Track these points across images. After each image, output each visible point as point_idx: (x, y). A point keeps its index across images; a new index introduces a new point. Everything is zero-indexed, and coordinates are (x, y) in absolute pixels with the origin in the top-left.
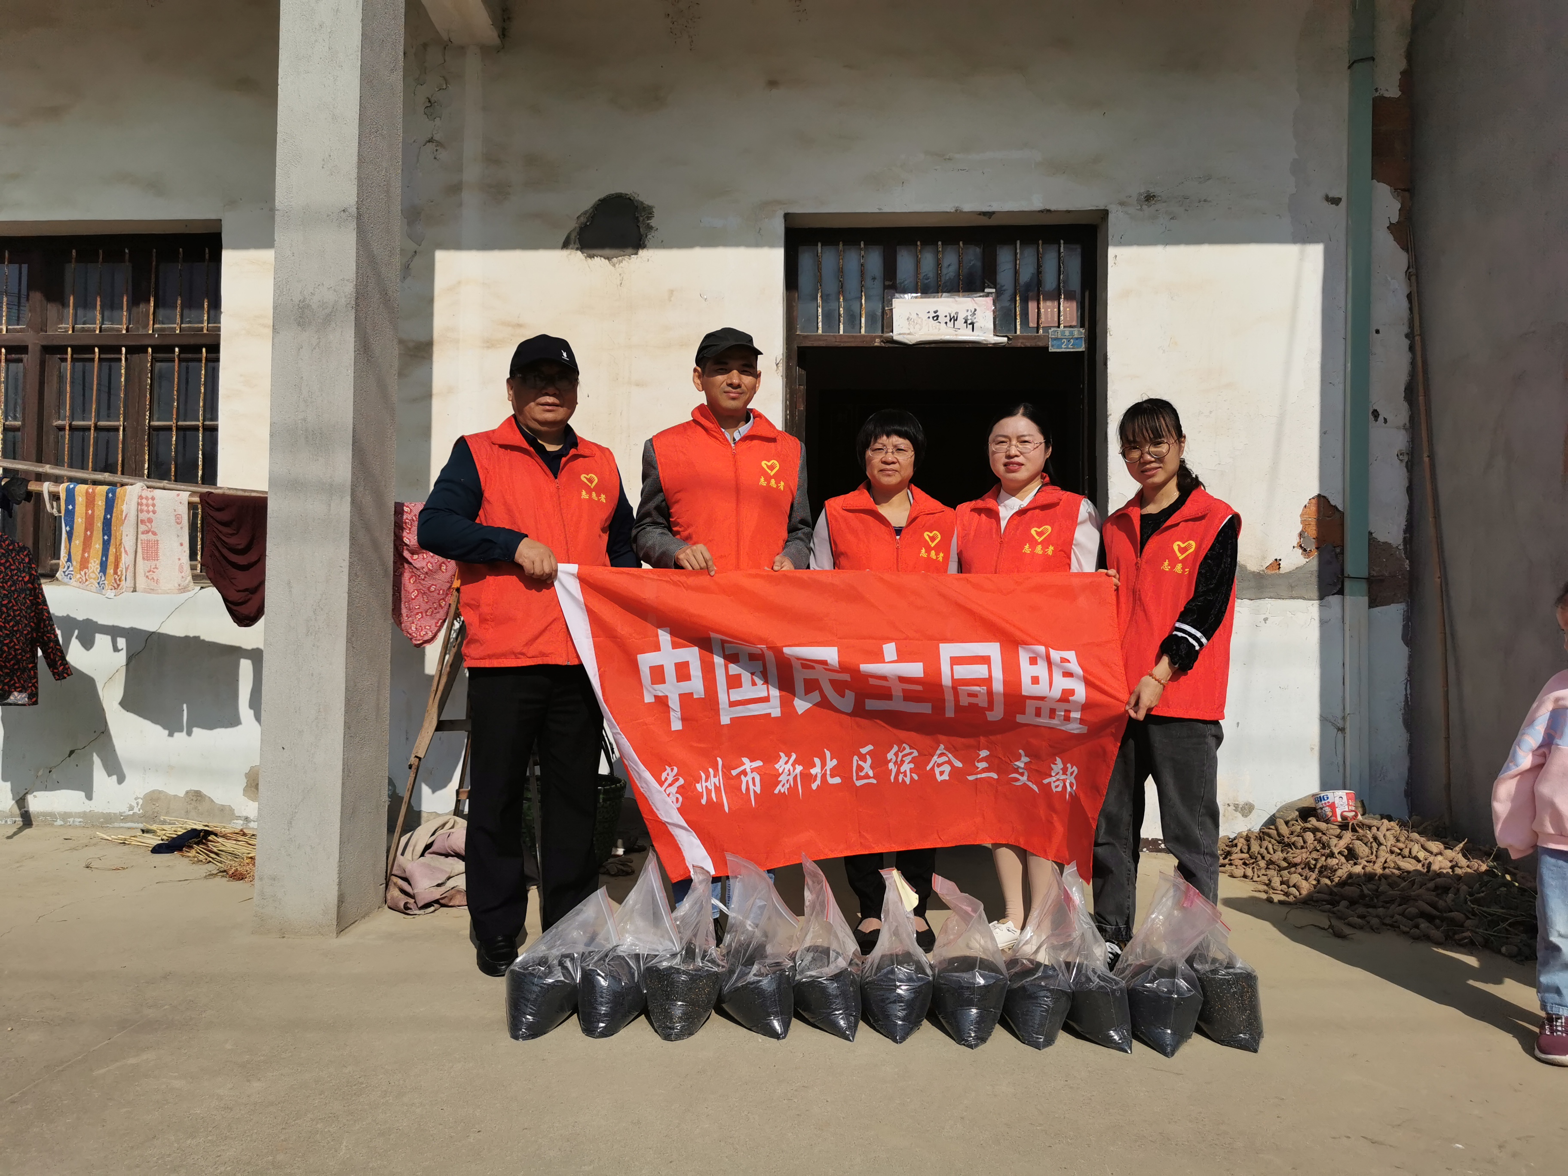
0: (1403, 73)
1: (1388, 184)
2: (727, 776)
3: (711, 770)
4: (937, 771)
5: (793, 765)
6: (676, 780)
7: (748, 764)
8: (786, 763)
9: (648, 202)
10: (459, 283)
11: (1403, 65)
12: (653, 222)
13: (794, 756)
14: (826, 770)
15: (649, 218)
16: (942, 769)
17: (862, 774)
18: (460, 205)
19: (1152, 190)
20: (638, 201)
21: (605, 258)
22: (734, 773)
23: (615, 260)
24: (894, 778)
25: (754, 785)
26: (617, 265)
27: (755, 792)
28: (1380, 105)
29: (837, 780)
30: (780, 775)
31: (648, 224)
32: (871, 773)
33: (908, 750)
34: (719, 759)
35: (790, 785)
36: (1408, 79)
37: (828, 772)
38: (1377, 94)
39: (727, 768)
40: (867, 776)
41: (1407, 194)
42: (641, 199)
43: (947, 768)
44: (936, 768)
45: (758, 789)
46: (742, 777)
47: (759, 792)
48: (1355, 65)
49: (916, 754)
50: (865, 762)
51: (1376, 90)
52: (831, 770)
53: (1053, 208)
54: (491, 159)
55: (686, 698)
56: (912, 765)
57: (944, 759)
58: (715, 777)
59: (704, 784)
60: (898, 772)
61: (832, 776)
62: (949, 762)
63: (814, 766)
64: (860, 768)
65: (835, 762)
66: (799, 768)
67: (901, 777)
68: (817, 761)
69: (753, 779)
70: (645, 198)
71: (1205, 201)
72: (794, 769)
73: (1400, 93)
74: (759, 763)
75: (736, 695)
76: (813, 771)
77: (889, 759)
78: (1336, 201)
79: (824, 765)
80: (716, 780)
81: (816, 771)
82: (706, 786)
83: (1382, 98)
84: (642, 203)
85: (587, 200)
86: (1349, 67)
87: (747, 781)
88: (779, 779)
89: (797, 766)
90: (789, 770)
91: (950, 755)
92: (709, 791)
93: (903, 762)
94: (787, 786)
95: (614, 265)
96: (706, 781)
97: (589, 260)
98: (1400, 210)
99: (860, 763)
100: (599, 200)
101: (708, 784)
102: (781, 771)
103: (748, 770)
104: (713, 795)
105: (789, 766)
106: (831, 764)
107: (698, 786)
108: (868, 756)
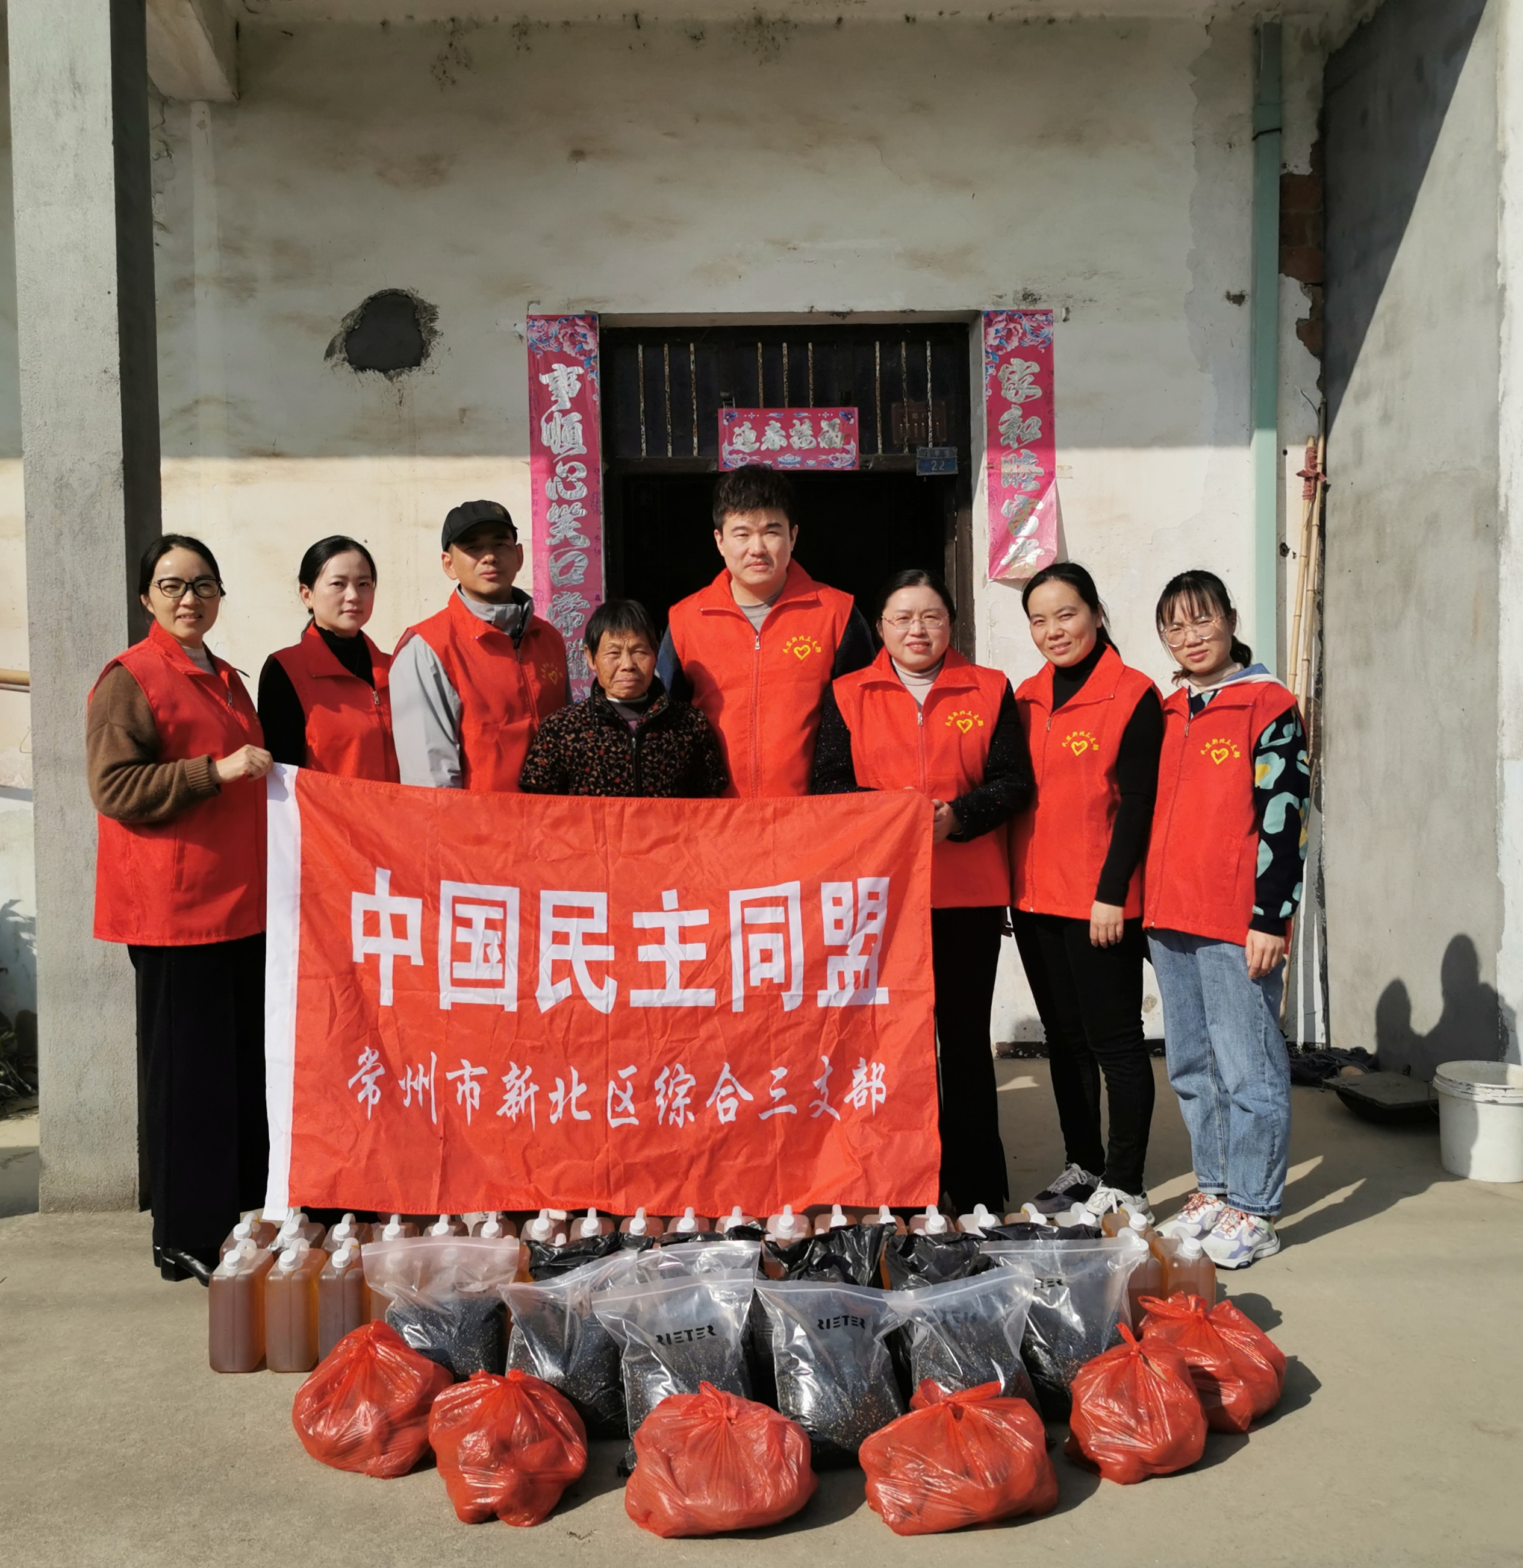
0: (1314, 146)
1: (1297, 279)
2: (441, 1081)
3: (421, 1067)
4: (720, 1107)
5: (527, 1082)
6: (374, 1069)
7: (468, 1069)
8: (518, 1078)
9: (430, 300)
10: (197, 402)
11: (1313, 136)
12: (437, 325)
13: (529, 1071)
14: (570, 1099)
15: (432, 320)
16: (726, 1105)
17: (619, 1109)
18: (193, 304)
19: (1030, 288)
20: (417, 300)
21: (380, 371)
22: (450, 1076)
23: (392, 372)
24: (663, 1119)
25: (472, 1096)
26: (395, 380)
27: (473, 1106)
28: (1288, 185)
29: (584, 1116)
30: (507, 1092)
31: (431, 328)
32: (631, 1109)
33: (683, 1076)
34: (433, 1055)
35: (520, 1110)
36: (1319, 153)
37: (573, 1102)
38: (1285, 171)
39: (442, 1068)
40: (625, 1114)
41: (1319, 289)
42: (420, 296)
43: (732, 1104)
44: (718, 1102)
45: (477, 1103)
46: (459, 1084)
47: (477, 1107)
48: (1260, 137)
49: (692, 1082)
50: (625, 1091)
51: (1284, 166)
52: (577, 1098)
53: (917, 309)
54: (230, 246)
55: (401, 962)
56: (688, 1101)
57: (729, 1089)
58: (425, 1075)
59: (409, 1083)
60: (669, 1109)
61: (580, 1108)
62: (735, 1094)
63: (555, 1089)
64: (617, 1100)
65: (583, 1088)
66: (534, 1088)
67: (672, 1115)
68: (560, 1083)
69: (472, 1090)
70: (426, 294)
71: (1091, 300)
72: (527, 1088)
73: (1311, 170)
74: (481, 1071)
75: (463, 971)
76: (553, 1096)
77: (657, 1088)
78: (1238, 299)
79: (568, 1090)
80: (426, 1081)
81: (557, 1096)
82: (412, 1087)
83: (1291, 175)
84: (422, 301)
85: (354, 299)
86: (1254, 139)
87: (464, 1092)
88: (505, 1097)
89: (531, 1084)
90: (520, 1088)
91: (737, 1084)
92: (414, 1092)
93: (675, 1094)
94: (515, 1110)
95: (391, 379)
96: (413, 1079)
97: (360, 373)
98: (1311, 309)
99: (618, 1092)
100: (369, 298)
101: (415, 1084)
102: (508, 1087)
103: (467, 1077)
104: (420, 1097)
105: (521, 1083)
106: (578, 1090)
107: (402, 1083)
108: (629, 1084)
